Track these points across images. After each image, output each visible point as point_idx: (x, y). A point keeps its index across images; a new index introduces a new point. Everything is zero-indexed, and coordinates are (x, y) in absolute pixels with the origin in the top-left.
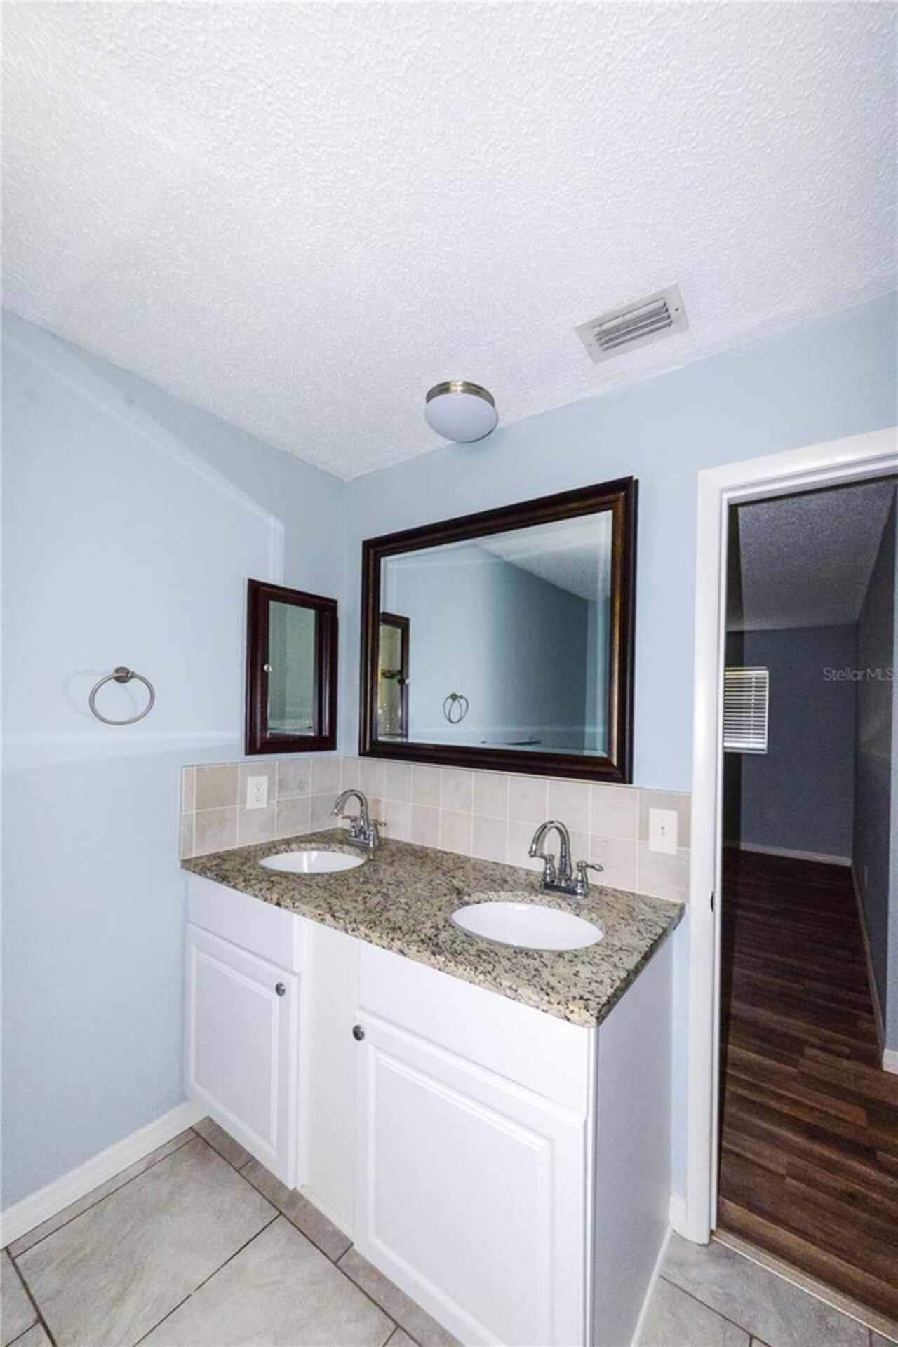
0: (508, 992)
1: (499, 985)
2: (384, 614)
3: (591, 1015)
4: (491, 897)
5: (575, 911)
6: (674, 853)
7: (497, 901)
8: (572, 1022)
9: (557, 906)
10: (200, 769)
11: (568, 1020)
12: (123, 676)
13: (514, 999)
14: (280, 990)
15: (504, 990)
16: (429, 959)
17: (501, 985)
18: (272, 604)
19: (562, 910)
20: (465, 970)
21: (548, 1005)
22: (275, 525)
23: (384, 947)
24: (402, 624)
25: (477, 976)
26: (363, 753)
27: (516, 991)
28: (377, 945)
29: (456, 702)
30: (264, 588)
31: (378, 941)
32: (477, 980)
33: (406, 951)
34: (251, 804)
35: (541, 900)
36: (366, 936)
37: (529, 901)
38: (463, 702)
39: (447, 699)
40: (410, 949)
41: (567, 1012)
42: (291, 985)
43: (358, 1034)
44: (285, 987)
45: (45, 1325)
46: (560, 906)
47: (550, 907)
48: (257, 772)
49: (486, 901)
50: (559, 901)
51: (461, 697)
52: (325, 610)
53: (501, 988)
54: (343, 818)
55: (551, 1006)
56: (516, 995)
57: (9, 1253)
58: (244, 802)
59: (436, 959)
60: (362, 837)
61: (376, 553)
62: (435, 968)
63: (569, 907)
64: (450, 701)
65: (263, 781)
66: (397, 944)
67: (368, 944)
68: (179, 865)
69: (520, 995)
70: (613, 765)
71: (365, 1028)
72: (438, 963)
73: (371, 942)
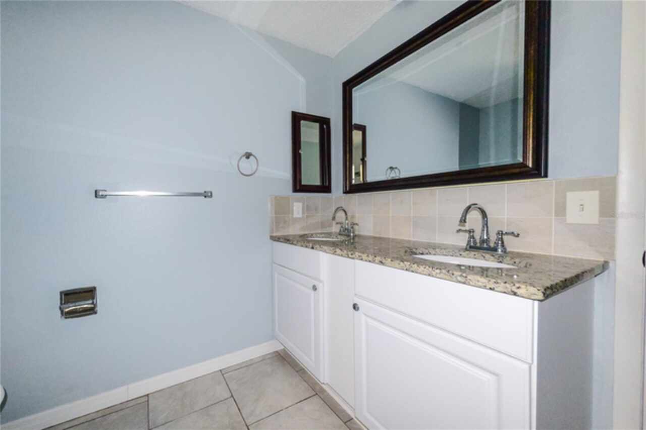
0: (459, 279)
1: (451, 275)
2: (355, 124)
3: (539, 290)
4: (430, 252)
5: (498, 259)
6: (597, 222)
7: (435, 255)
8: (518, 296)
9: (482, 258)
10: (276, 197)
11: (515, 294)
12: (248, 156)
13: (464, 283)
14: (315, 288)
15: (456, 277)
16: (399, 264)
17: (453, 274)
18: (302, 122)
19: (486, 260)
20: (425, 268)
21: (495, 284)
22: (301, 79)
23: (370, 261)
24: (362, 129)
25: (434, 271)
26: (346, 192)
27: (466, 277)
28: (366, 261)
29: (393, 172)
30: (298, 115)
31: (366, 258)
32: (434, 273)
33: (384, 261)
34: (296, 215)
35: (468, 254)
36: (359, 256)
37: (459, 255)
38: (397, 170)
39: (387, 170)
40: (386, 260)
41: (514, 289)
42: (320, 286)
43: (355, 307)
44: (317, 287)
45: (234, 398)
46: (484, 257)
47: (476, 258)
48: (298, 201)
49: (427, 254)
50: (484, 254)
51: (396, 168)
52: (324, 123)
53: (453, 277)
54: (337, 223)
55: (497, 285)
56: (466, 280)
57: (221, 372)
58: (293, 214)
59: (404, 264)
60: (347, 231)
61: (349, 87)
62: (403, 269)
63: (492, 257)
64: (389, 170)
65: (300, 204)
66: (378, 259)
67: (361, 261)
68: (269, 238)
69: (470, 279)
70: (528, 167)
71: (359, 305)
72: (405, 266)
73: (362, 259)
